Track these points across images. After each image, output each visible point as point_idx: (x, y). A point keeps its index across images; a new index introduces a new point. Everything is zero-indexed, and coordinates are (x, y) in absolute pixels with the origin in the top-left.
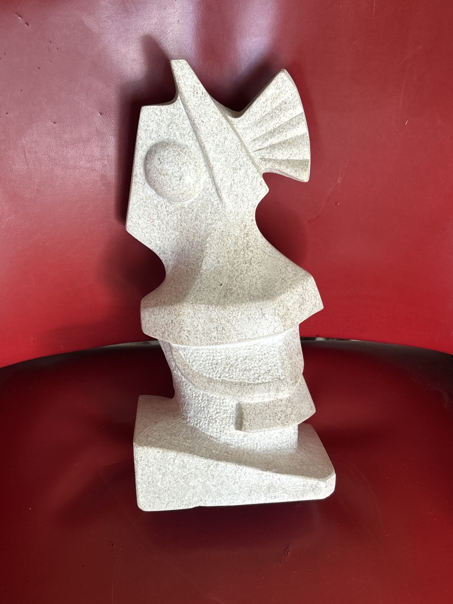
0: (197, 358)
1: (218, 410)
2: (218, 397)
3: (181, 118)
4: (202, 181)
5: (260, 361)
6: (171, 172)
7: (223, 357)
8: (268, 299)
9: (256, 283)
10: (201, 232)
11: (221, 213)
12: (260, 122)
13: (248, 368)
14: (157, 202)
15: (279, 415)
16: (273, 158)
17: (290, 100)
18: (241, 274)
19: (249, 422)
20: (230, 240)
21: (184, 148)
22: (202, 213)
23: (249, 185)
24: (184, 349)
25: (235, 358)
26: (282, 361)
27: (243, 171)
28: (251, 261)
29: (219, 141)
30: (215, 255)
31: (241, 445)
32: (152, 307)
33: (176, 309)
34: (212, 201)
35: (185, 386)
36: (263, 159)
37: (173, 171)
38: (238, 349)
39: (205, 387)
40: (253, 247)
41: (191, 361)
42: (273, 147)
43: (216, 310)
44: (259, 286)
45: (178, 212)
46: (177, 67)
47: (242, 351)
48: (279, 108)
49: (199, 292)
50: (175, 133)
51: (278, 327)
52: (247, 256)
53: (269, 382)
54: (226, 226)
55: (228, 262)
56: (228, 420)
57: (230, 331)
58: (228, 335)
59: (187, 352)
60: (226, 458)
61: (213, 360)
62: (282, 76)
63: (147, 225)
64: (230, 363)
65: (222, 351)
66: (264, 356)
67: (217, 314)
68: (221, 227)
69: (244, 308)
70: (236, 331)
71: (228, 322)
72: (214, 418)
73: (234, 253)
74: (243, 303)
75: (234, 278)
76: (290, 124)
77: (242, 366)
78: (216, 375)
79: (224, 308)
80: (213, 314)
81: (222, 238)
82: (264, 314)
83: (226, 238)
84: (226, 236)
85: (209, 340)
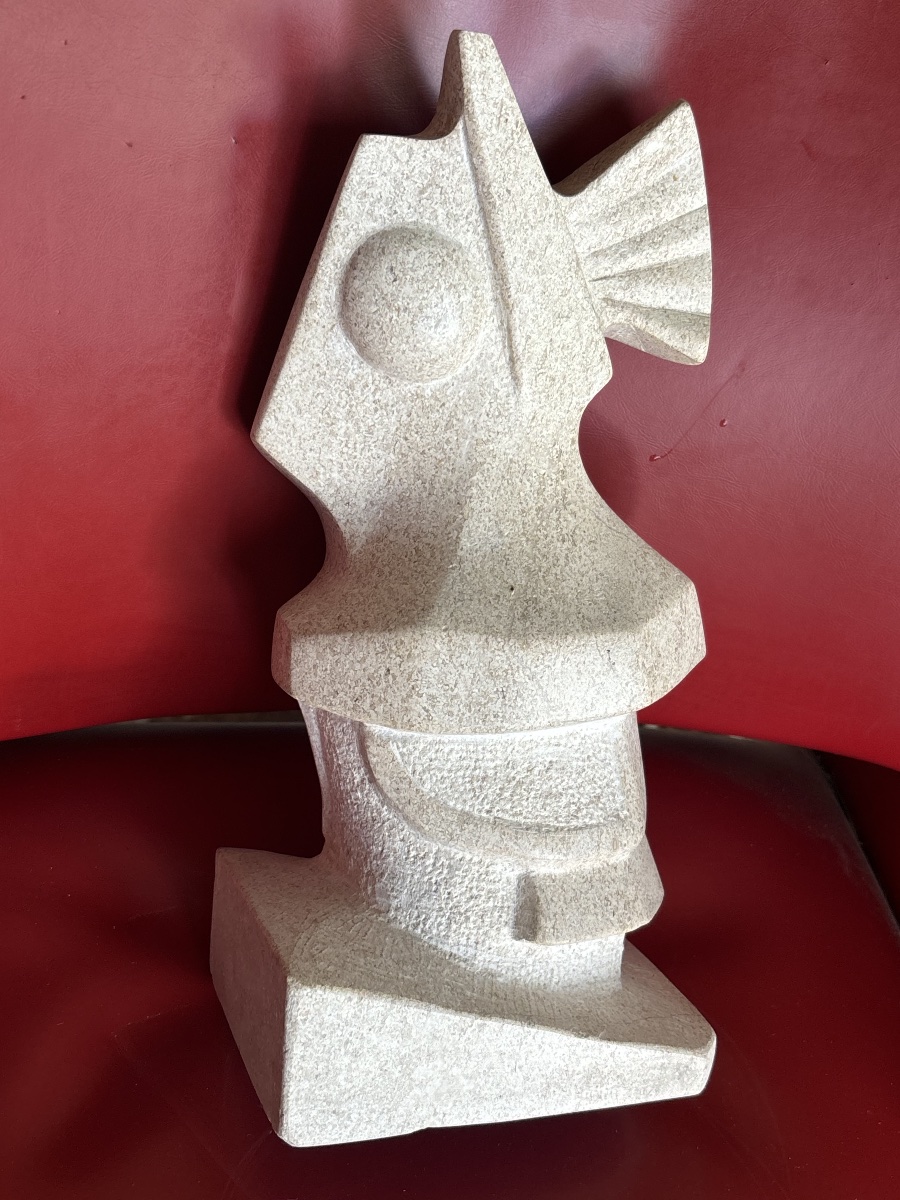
0: (435, 763)
1: (475, 892)
2: (476, 859)
3: (456, 176)
4: (481, 336)
5: (579, 774)
6: (417, 304)
7: (498, 762)
8: (624, 628)
9: (591, 589)
10: (458, 459)
11: (513, 418)
12: (615, 214)
13: (554, 790)
14: (353, 376)
15: (614, 903)
16: (633, 301)
17: (686, 172)
18: (554, 565)
19: (553, 921)
20: (528, 484)
21: (454, 250)
22: (465, 413)
23: (580, 359)
24: (405, 741)
25: (526, 765)
26: (622, 775)
27: (573, 321)
28: (575, 537)
29: (537, 244)
30: (492, 517)
31: (520, 975)
32: (328, 633)
33: (402, 642)
34: (497, 385)
35: (389, 831)
36: (609, 300)
37: (424, 303)
38: (534, 745)
39: (451, 835)
40: (575, 503)
41: (419, 769)
42: (633, 275)
43: (506, 648)
44: (599, 597)
45: (403, 406)
46: (473, 49)
47: (541, 750)
48: (660, 188)
49: (459, 604)
50: (435, 211)
51: (640, 695)
52: (564, 524)
53: (597, 826)
54: (520, 448)
55: (524, 534)
56: (496, 914)
57: (535, 700)
58: (529, 709)
59: (411, 747)
60: (500, 1010)
61: (475, 769)
62: (685, 114)
63: (315, 431)
64: (514, 778)
65: (498, 747)
66: (587, 763)
67: (508, 658)
68: (508, 451)
69: (571, 647)
70: (548, 701)
71: (531, 678)
72: (462, 911)
73: (537, 515)
74: (567, 634)
75: (541, 574)
76: (677, 227)
77: (541, 785)
78: (482, 805)
79: (524, 644)
80: (498, 658)
81: (508, 477)
82: (614, 664)
83: (517, 477)
84: (519, 472)
85: (480, 721)
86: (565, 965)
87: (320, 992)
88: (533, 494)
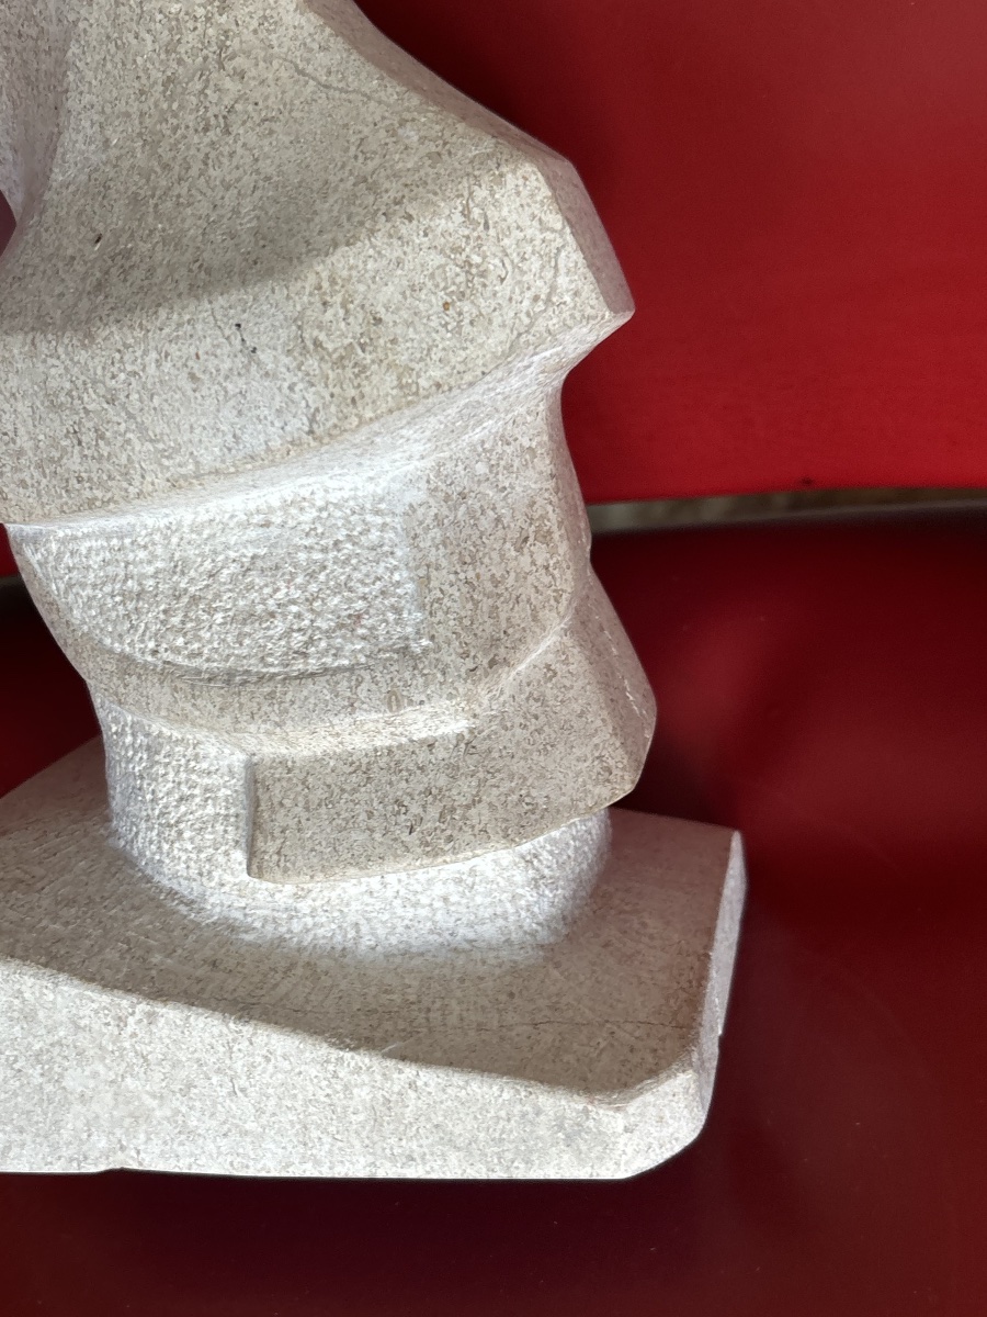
0: (75, 575)
1: (185, 789)
2: (176, 735)
5: (312, 575)
7: (160, 565)
8: (269, 273)
9: (236, 211)
13: (260, 608)
15: (415, 809)
18: (180, 179)
19: (279, 842)
24: (35, 541)
26: (422, 572)
28: (232, 117)
30: (96, 117)
31: (290, 931)
38: (217, 528)
40: (247, 54)
41: (61, 586)
43: (61, 350)
44: (247, 223)
47: (234, 537)
51: (325, 406)
52: (215, 98)
53: (351, 669)
55: (140, 135)
57: (128, 442)
58: (124, 460)
59: (44, 549)
61: (126, 579)
64: (185, 591)
65: (157, 537)
66: (331, 554)
67: (66, 368)
69: (167, 330)
70: (151, 441)
71: (111, 401)
72: (172, 822)
73: (164, 92)
74: (159, 305)
75: (153, 202)
77: (236, 600)
78: (142, 641)
79: (85, 337)
80: (53, 371)
81: (116, 35)
82: (254, 350)
83: (130, 31)
84: (132, 20)
85: (63, 492)
86: (383, 917)
88: (159, 55)
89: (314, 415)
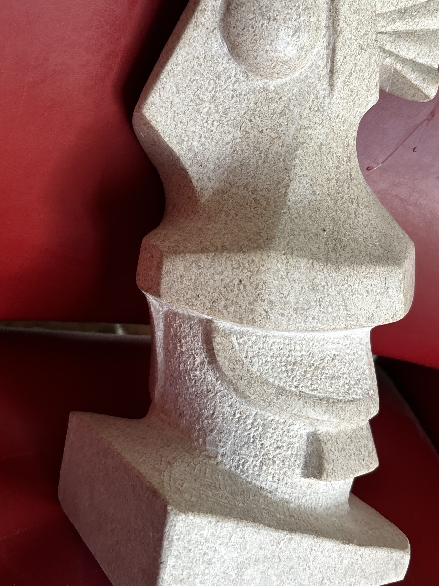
0: (263, 351)
1: (279, 443)
2: (282, 421)
4: (315, 51)
6: (283, 16)
7: (304, 353)
8: (394, 264)
9: (371, 236)
10: (287, 139)
11: (326, 114)
13: (336, 374)
14: (222, 69)
16: (395, 52)
18: (348, 218)
19: (332, 465)
20: (331, 162)
22: (295, 106)
23: (367, 82)
24: (242, 334)
25: (320, 356)
27: (367, 54)
28: (358, 201)
30: (308, 181)
31: (302, 502)
32: (194, 252)
33: (253, 261)
34: (319, 89)
35: (220, 399)
36: (382, 48)
37: (288, 16)
38: (325, 342)
39: (269, 402)
41: (250, 354)
42: (397, 34)
43: (325, 270)
44: (377, 242)
45: (252, 96)
47: (329, 346)
49: (292, 237)
51: (399, 311)
52: (352, 192)
53: (359, 400)
54: (328, 135)
55: (329, 195)
56: (293, 460)
57: (340, 309)
58: (335, 315)
59: (246, 339)
60: (298, 527)
61: (289, 356)
63: (187, 108)
64: (313, 364)
66: (353, 357)
67: (325, 277)
68: (320, 137)
69: (364, 274)
70: (347, 310)
71: (339, 293)
72: (271, 457)
73: (337, 182)
74: (362, 264)
75: (341, 223)
76: (426, 7)
77: (329, 370)
78: (292, 382)
79: (336, 268)
80: (319, 277)
81: (319, 155)
82: (388, 288)
83: (325, 156)
84: (326, 152)
85: (303, 322)
86: (326, 494)
87: (191, 517)
88: (334, 169)
89: (395, 313)
